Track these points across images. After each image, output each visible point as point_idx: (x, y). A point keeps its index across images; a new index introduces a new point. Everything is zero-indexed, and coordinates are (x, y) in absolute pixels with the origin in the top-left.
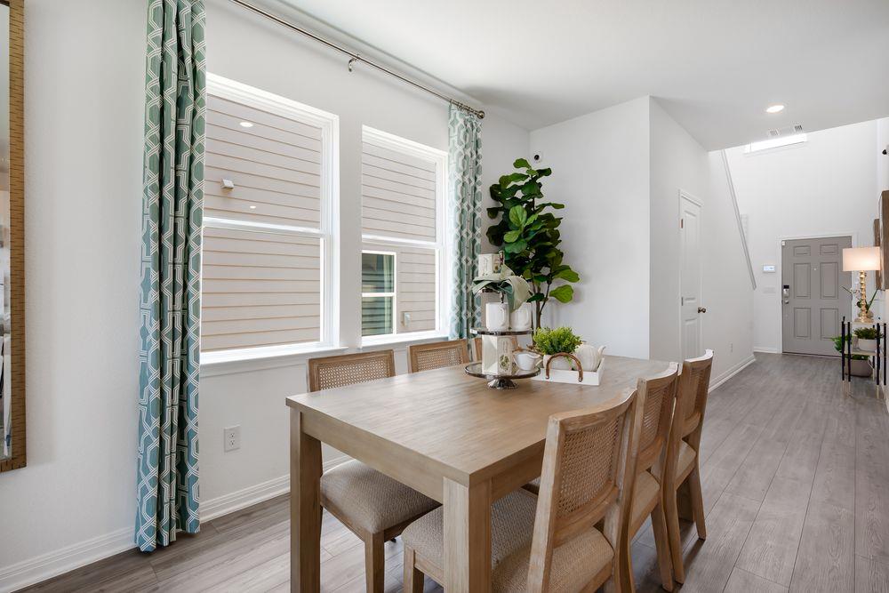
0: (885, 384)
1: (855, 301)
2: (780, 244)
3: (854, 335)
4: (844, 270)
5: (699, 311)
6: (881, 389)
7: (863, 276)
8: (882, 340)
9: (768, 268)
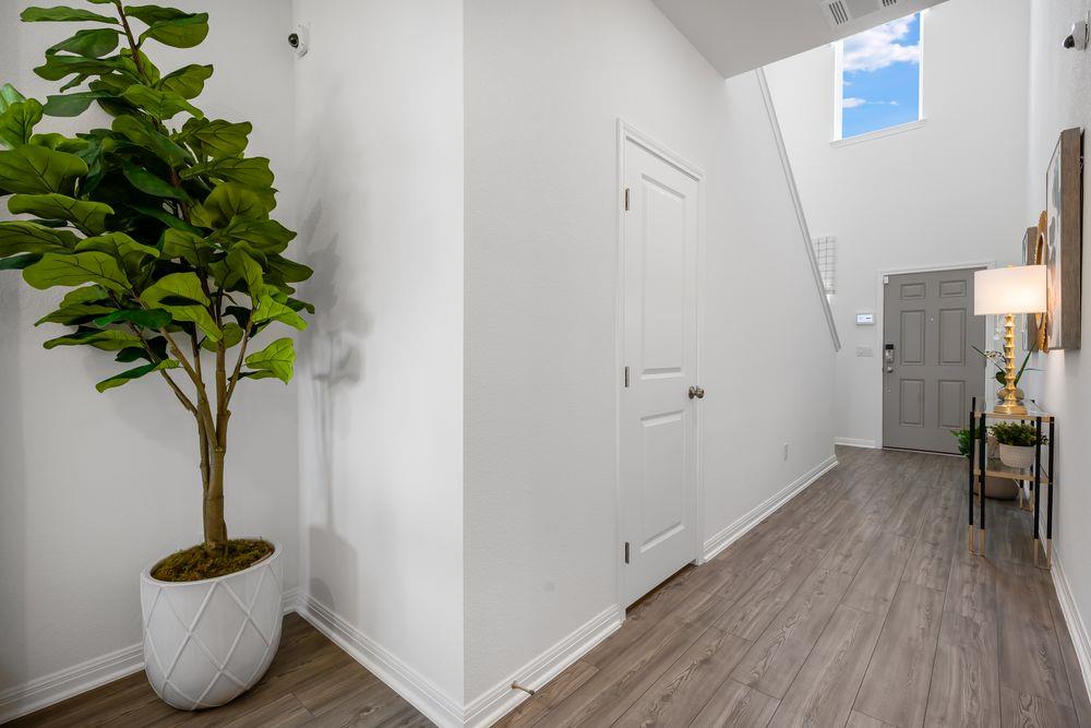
0: (1049, 536)
1: (991, 370)
2: (881, 280)
3: (990, 433)
4: (976, 313)
5: (691, 395)
6: (1041, 546)
7: (1010, 324)
8: (1044, 449)
9: (862, 319)
